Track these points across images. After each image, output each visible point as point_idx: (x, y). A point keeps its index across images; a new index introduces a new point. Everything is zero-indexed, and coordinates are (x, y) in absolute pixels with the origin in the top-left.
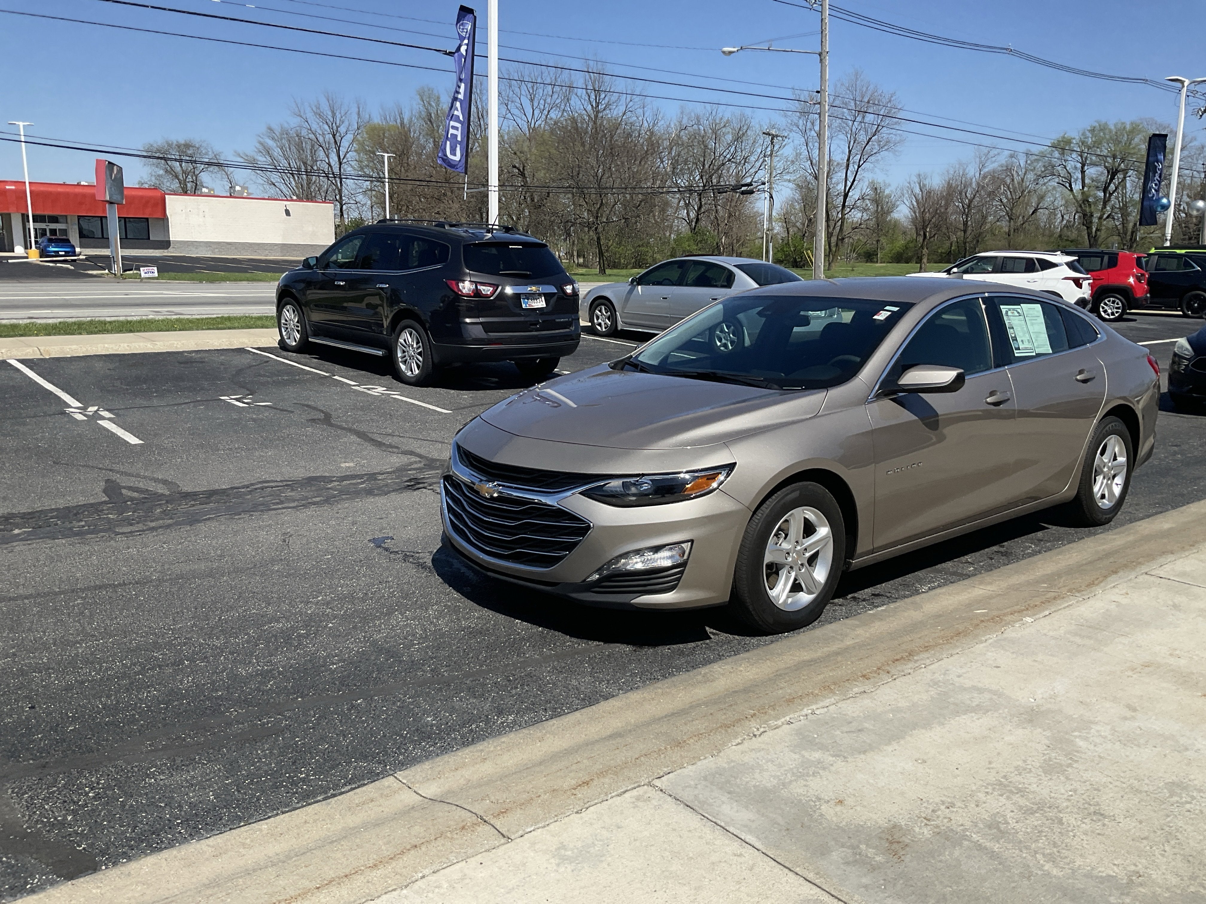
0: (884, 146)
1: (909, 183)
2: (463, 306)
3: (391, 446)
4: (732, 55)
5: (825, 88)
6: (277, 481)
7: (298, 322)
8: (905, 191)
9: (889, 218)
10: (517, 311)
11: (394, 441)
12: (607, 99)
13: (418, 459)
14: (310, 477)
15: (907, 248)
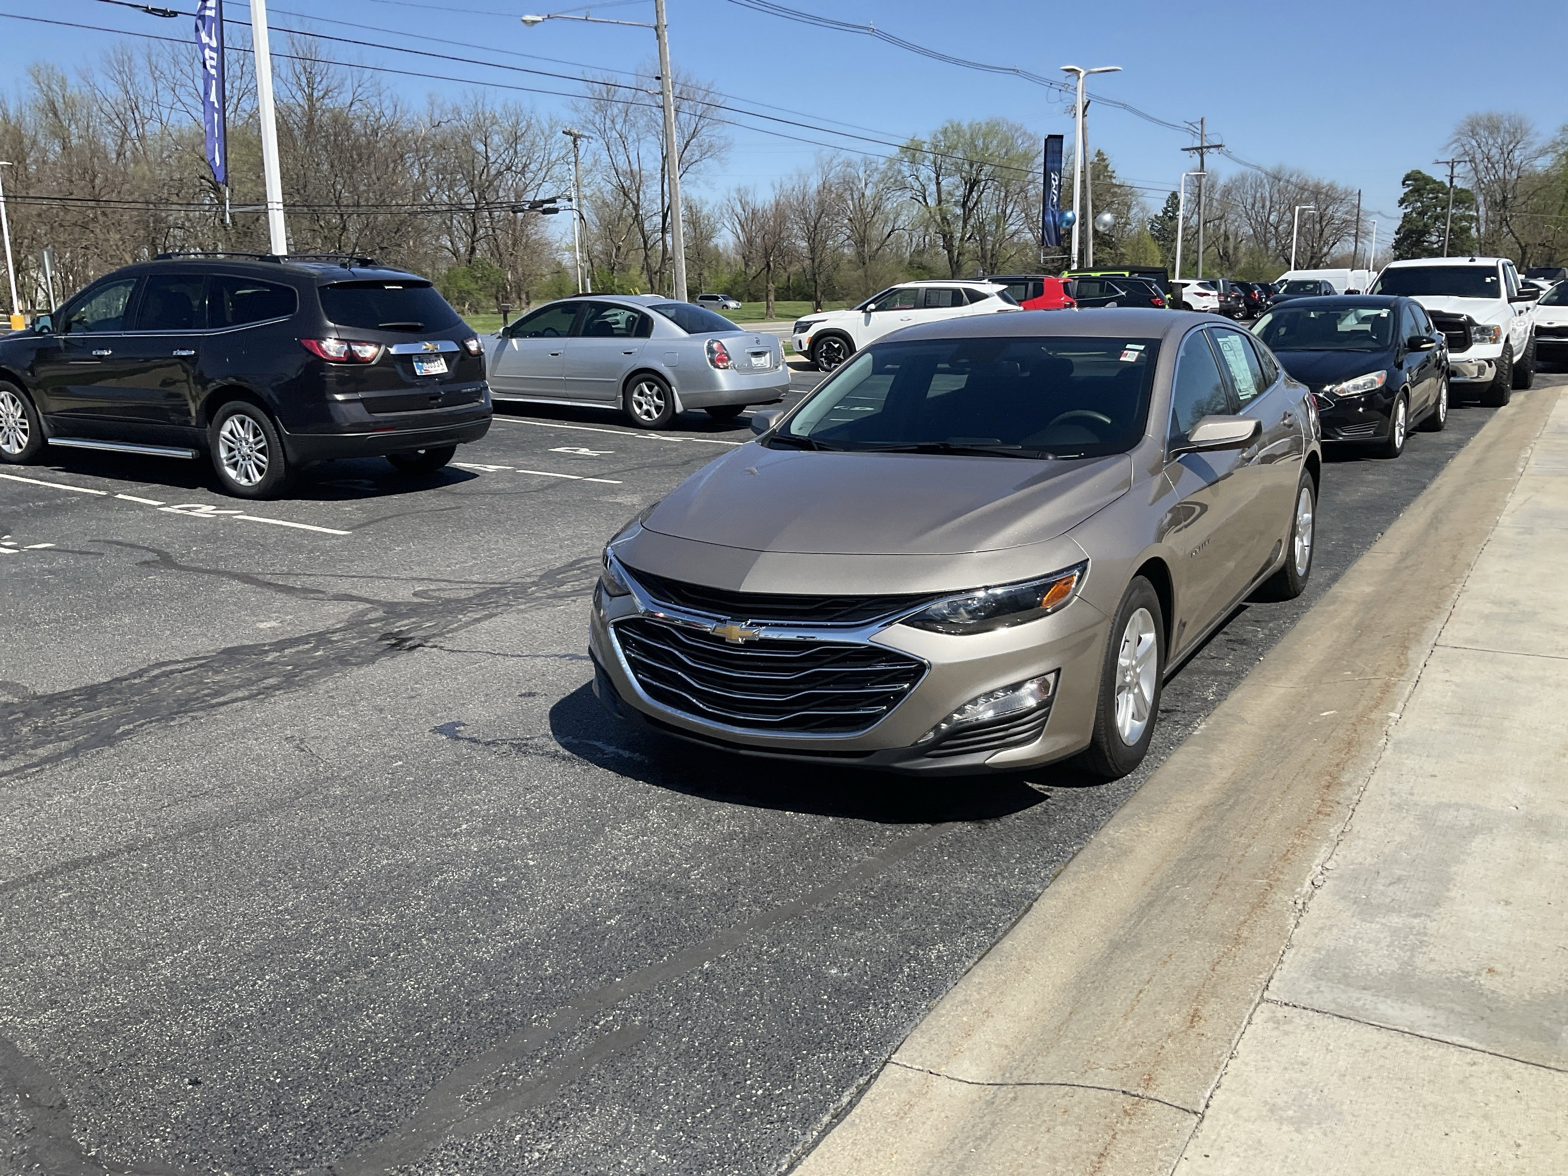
0: (708, 151)
1: (729, 200)
2: (330, 377)
3: (305, 590)
4: (536, 25)
5: (667, 72)
6: (178, 662)
7: (22, 416)
8: (725, 211)
9: (711, 244)
10: (409, 379)
11: (309, 582)
12: (324, 82)
13: (368, 606)
14: (226, 651)
15: (735, 283)
